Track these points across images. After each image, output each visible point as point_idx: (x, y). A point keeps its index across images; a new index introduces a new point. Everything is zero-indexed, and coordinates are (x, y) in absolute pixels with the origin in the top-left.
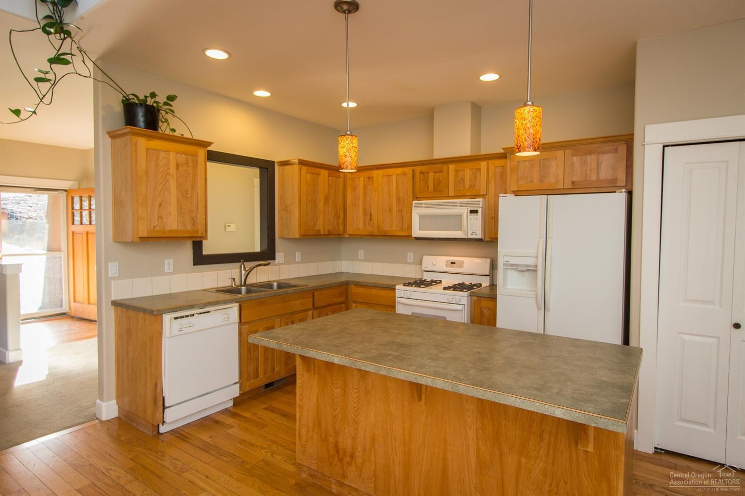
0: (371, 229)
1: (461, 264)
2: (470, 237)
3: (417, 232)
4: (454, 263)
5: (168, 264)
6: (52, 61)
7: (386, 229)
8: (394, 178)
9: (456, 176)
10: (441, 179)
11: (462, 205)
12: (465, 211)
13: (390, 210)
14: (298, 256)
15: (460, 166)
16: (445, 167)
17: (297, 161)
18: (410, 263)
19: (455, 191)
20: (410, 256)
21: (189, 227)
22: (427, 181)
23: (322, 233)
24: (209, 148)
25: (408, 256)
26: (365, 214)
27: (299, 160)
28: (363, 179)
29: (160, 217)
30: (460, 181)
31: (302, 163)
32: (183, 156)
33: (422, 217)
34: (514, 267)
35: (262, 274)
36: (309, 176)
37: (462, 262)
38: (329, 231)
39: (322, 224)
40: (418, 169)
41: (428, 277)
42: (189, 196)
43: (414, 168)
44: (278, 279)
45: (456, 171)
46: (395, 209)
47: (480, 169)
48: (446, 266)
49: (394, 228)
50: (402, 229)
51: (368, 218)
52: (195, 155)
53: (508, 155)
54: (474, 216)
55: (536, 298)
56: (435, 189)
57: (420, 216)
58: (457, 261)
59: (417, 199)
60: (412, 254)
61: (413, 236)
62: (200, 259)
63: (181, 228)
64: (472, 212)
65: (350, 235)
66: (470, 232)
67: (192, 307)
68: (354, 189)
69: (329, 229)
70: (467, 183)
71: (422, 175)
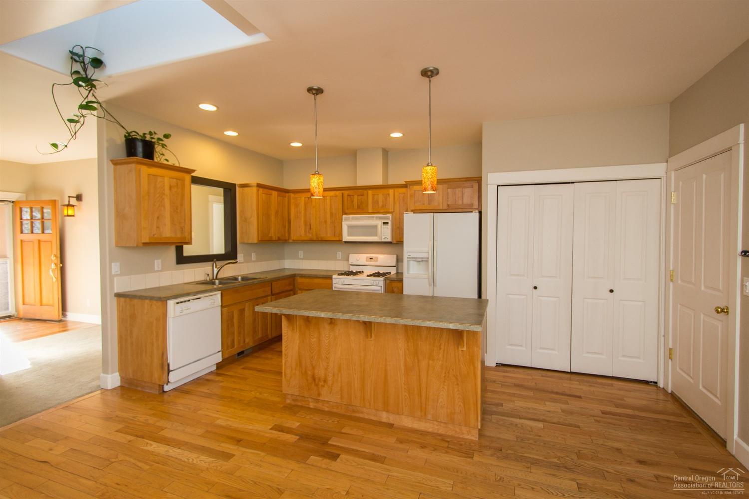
0: (311, 235)
1: (377, 260)
2: (383, 240)
3: (346, 237)
4: (372, 259)
5: (158, 264)
7: (322, 235)
8: (328, 199)
9: (373, 198)
10: (363, 200)
11: (377, 218)
12: (380, 223)
13: (325, 222)
14: (253, 256)
15: (376, 191)
16: (365, 192)
17: (255, 184)
18: (339, 260)
19: (373, 208)
21: (179, 235)
22: (352, 201)
23: (274, 238)
24: (193, 174)
25: (338, 255)
26: (305, 224)
27: (257, 184)
28: (303, 198)
29: (158, 227)
30: (376, 202)
31: (259, 186)
32: (175, 180)
33: (349, 227)
34: (415, 259)
35: (229, 271)
36: (264, 195)
37: (377, 258)
38: (278, 237)
39: (273, 233)
40: (346, 193)
41: (354, 269)
42: (179, 211)
43: (343, 191)
44: (241, 274)
45: (373, 195)
46: (329, 221)
47: (389, 194)
48: (367, 261)
49: (329, 236)
50: (334, 235)
51: (308, 227)
52: (183, 179)
53: (408, 186)
54: (386, 226)
55: (429, 279)
56: (358, 207)
57: (348, 226)
58: (374, 257)
59: (346, 214)
60: (340, 253)
61: (343, 240)
62: (182, 260)
63: (172, 235)
64: (385, 223)
65: (293, 240)
66: (383, 237)
67: (188, 294)
68: (296, 206)
69: (279, 235)
70: (381, 204)
71: (349, 197)
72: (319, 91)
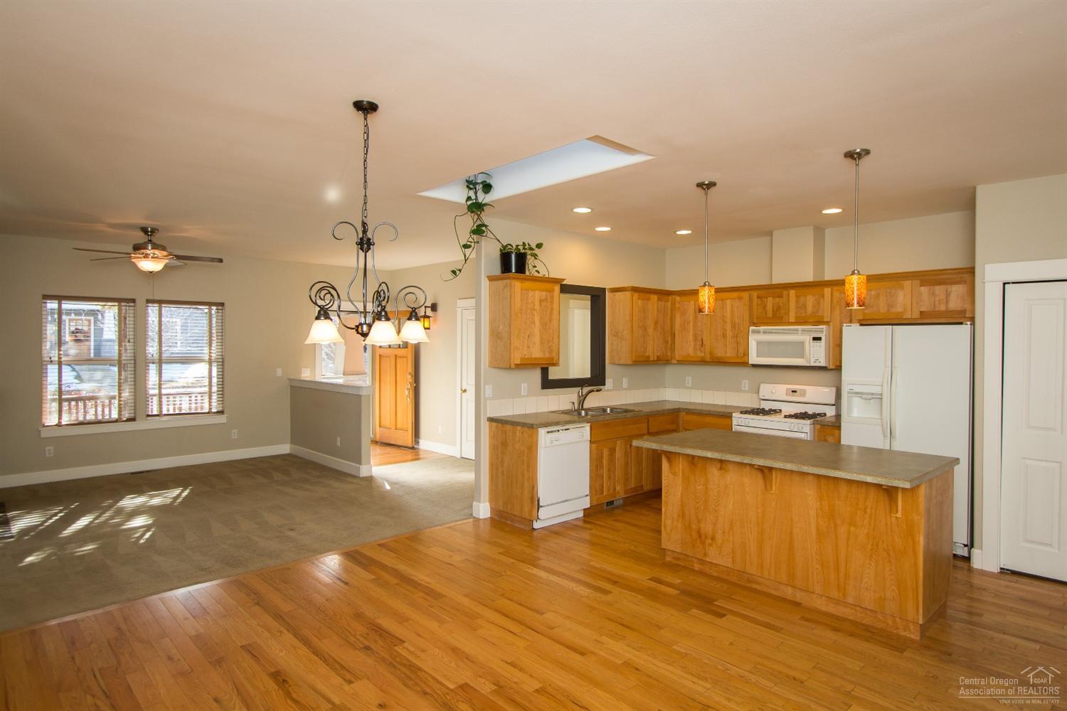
0: (703, 354)
1: (804, 393)
2: (812, 364)
3: (754, 358)
4: (795, 392)
5: (524, 388)
7: (719, 355)
8: (728, 302)
9: (797, 302)
10: (781, 304)
11: (804, 332)
12: (807, 338)
13: (724, 336)
14: (625, 382)
15: (802, 291)
16: (785, 293)
17: (629, 288)
18: (745, 391)
19: (796, 317)
20: (745, 384)
22: (765, 307)
23: (651, 358)
25: (743, 384)
26: (696, 340)
27: (632, 287)
30: (801, 307)
31: (634, 289)
33: (759, 343)
34: (860, 395)
36: (640, 302)
37: (805, 391)
38: (658, 357)
39: (652, 350)
40: (755, 294)
41: (767, 406)
43: (750, 292)
44: (611, 404)
45: (798, 297)
46: (729, 333)
47: (823, 296)
48: (787, 394)
49: (729, 353)
50: (738, 356)
51: (700, 343)
54: (817, 343)
56: (774, 315)
57: (757, 343)
58: (799, 389)
59: (755, 324)
60: (746, 382)
61: (750, 363)
62: (548, 383)
64: (815, 339)
65: (679, 361)
66: (813, 360)
68: (683, 314)
69: (658, 354)
70: (810, 309)
71: (759, 300)
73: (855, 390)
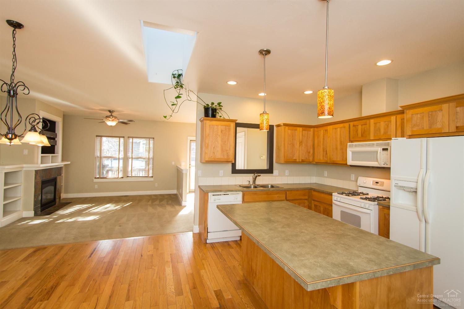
0: (326, 159)
1: (382, 184)
2: (383, 166)
3: (350, 162)
4: (378, 183)
5: (221, 172)
6: (176, 98)
7: (334, 160)
8: (339, 129)
9: (375, 127)
10: (366, 129)
11: (377, 145)
12: (380, 149)
13: (337, 148)
14: (287, 172)
15: (377, 120)
16: (368, 121)
17: (282, 124)
18: (352, 181)
19: (374, 136)
20: (353, 177)
21: (226, 157)
22: (357, 131)
23: (298, 161)
24: (236, 122)
25: (352, 176)
26: (323, 151)
27: (283, 124)
28: (322, 131)
29: (214, 153)
30: (377, 130)
31: (285, 125)
32: (224, 127)
33: (353, 153)
34: (402, 188)
35: (263, 180)
36: (289, 131)
38: (302, 160)
39: (298, 156)
40: (352, 124)
41: (360, 190)
42: (226, 143)
43: (350, 123)
44: (271, 183)
45: (375, 123)
46: (339, 147)
47: (391, 121)
48: (373, 185)
49: (338, 158)
50: (343, 160)
51: (325, 153)
52: (229, 126)
53: (405, 111)
54: (385, 152)
55: (417, 212)
56: (362, 136)
57: (352, 152)
58: (380, 181)
59: (352, 142)
60: (354, 175)
61: (348, 164)
62: (235, 171)
63: (222, 157)
64: (384, 149)
65: (316, 162)
66: (383, 163)
67: (221, 191)
68: (318, 137)
69: (303, 159)
70: (382, 131)
71: (354, 127)
72: (268, 52)
73: (400, 185)
